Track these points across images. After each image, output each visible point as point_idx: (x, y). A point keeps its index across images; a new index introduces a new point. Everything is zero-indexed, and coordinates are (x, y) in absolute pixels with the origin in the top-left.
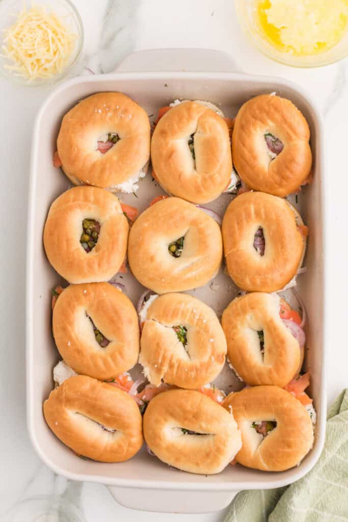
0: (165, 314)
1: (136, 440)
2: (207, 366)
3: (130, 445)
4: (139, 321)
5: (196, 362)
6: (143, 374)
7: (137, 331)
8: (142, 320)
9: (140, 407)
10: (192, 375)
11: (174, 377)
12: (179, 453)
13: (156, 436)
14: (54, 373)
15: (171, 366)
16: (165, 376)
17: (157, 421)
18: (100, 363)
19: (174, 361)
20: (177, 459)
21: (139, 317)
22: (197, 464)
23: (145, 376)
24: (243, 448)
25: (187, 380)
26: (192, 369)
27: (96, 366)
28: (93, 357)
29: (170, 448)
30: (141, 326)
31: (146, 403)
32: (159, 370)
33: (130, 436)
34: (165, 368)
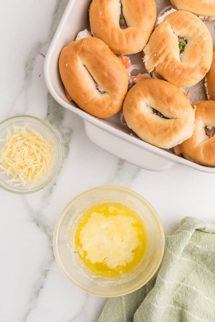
0: (177, 22)
1: (117, 103)
2: (192, 71)
3: (111, 105)
4: (155, 23)
5: (185, 65)
6: (143, 60)
7: (152, 28)
8: (158, 23)
10: (177, 72)
11: (165, 68)
12: (144, 123)
13: (134, 104)
14: (78, 35)
15: (166, 60)
16: (158, 66)
17: (139, 95)
18: (117, 36)
19: (170, 57)
20: (141, 127)
21: (157, 20)
22: (155, 135)
23: (144, 62)
24: (191, 138)
25: (173, 75)
26: (180, 68)
27: (113, 36)
28: (113, 30)
29: (140, 117)
30: (156, 25)
32: (156, 59)
33: (114, 98)
34: (161, 60)
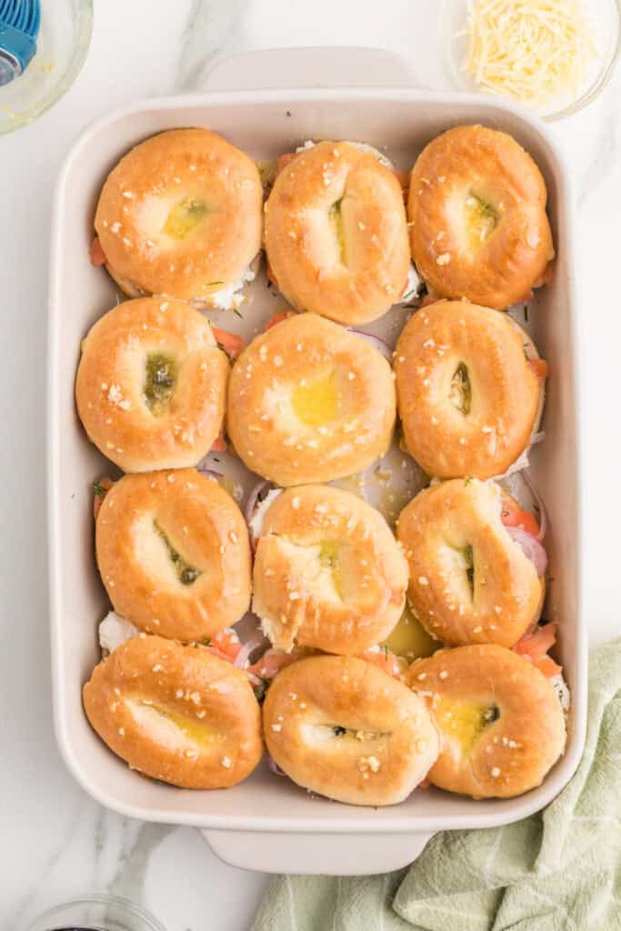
0: (299, 522)
1: (251, 745)
3: (240, 755)
4: (250, 536)
5: (351, 605)
6: (262, 632)
7: (246, 552)
8: (255, 535)
9: (255, 688)
10: (346, 630)
11: (316, 632)
12: (329, 770)
13: (288, 738)
14: (100, 632)
15: (310, 615)
16: (298, 634)
17: (290, 713)
18: (184, 611)
19: (315, 605)
20: (325, 780)
21: (249, 529)
22: (361, 788)
23: (265, 635)
24: (441, 757)
25: (340, 639)
26: (345, 617)
27: (174, 614)
28: (170, 601)
29: (312, 761)
30: (253, 541)
31: (267, 683)
32: (289, 625)
33: (239, 738)
34: (300, 619)
